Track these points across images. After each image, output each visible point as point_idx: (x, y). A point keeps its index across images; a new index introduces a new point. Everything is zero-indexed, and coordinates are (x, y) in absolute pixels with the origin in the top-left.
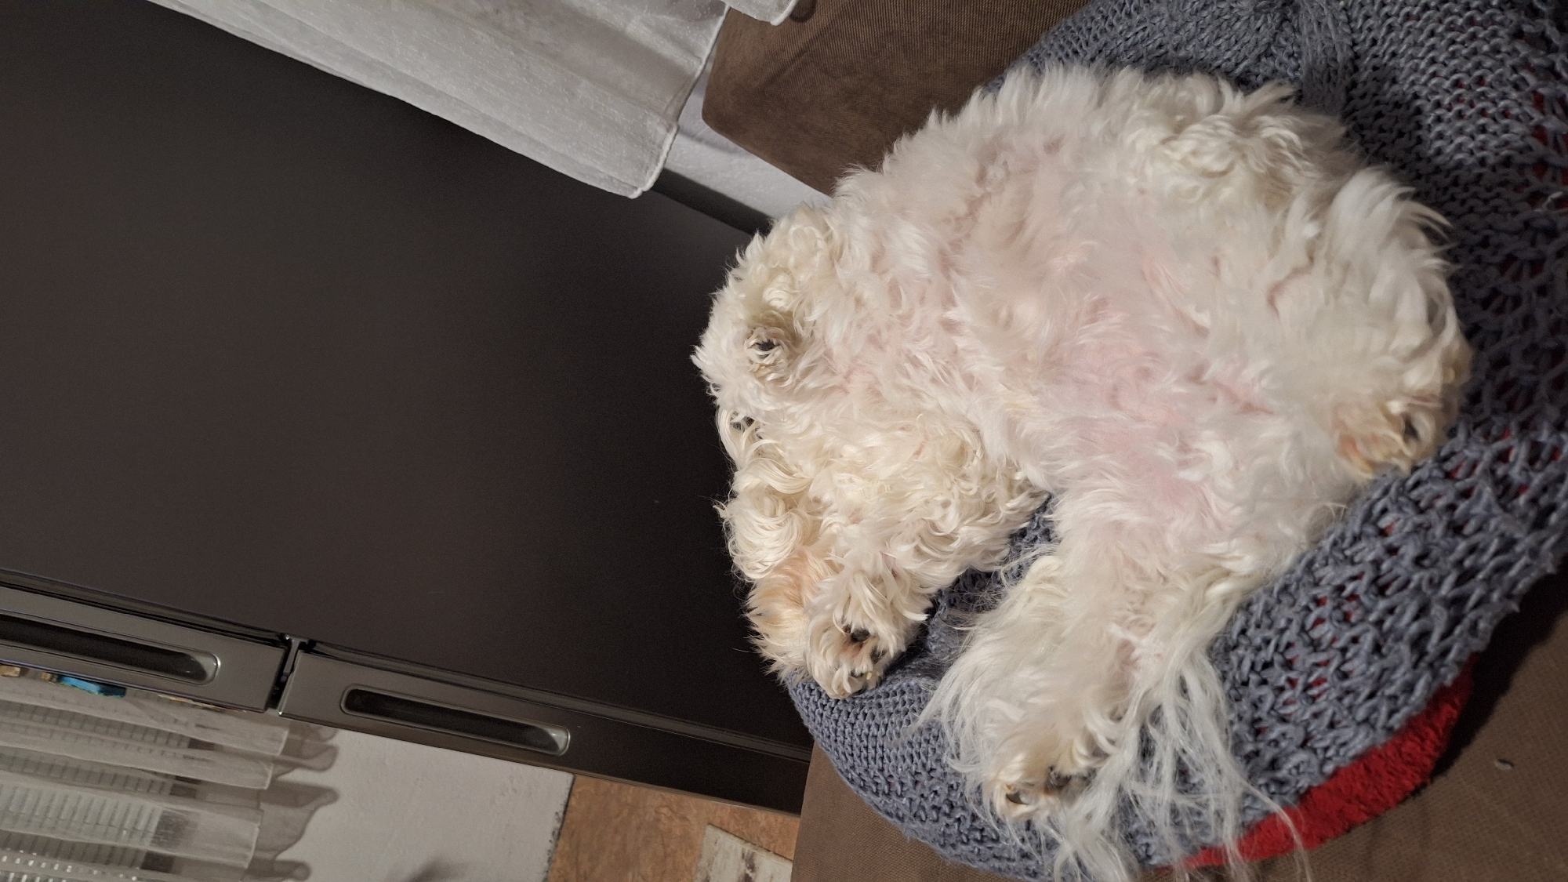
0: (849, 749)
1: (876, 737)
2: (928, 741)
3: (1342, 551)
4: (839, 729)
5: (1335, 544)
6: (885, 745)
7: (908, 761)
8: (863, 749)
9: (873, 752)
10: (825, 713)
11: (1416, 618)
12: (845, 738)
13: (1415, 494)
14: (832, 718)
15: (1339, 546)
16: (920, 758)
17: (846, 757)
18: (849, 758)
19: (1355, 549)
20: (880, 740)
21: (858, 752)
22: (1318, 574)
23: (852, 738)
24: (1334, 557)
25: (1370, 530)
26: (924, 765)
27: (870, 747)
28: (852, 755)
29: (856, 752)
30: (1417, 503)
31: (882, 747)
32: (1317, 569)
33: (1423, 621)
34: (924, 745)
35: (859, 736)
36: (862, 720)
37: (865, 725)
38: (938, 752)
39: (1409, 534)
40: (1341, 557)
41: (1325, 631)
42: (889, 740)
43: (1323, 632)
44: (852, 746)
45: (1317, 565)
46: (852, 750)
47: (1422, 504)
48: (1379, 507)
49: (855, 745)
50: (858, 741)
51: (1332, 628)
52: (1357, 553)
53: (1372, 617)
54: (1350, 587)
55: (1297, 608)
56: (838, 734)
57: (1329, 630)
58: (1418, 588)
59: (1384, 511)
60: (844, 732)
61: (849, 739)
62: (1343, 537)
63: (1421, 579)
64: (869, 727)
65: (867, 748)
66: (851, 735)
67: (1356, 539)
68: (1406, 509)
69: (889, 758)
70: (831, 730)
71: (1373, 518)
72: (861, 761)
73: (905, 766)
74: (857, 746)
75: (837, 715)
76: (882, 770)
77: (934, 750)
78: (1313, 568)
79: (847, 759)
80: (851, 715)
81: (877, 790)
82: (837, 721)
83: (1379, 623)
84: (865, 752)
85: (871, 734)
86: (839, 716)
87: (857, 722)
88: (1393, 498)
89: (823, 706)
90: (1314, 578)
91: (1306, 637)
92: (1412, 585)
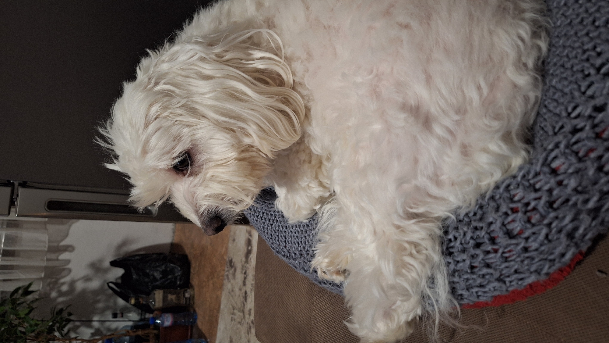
0: (270, 236)
1: (282, 231)
2: (305, 237)
3: (528, 180)
4: (265, 227)
5: (524, 176)
6: (286, 236)
7: (297, 245)
8: (276, 236)
9: (281, 238)
10: (258, 220)
11: (572, 221)
12: (268, 231)
13: (575, 147)
14: (262, 222)
15: (526, 178)
16: (302, 244)
17: (269, 239)
18: (271, 240)
19: (536, 180)
20: (284, 234)
21: (274, 238)
22: (513, 193)
23: (271, 231)
24: (523, 184)
25: (546, 169)
26: (304, 248)
27: (279, 236)
28: (272, 239)
29: (273, 238)
30: (577, 153)
31: (285, 236)
32: (512, 190)
33: (576, 223)
34: (304, 238)
35: (274, 230)
36: (276, 223)
37: (277, 225)
38: (310, 243)
39: (572, 174)
40: (527, 184)
41: (516, 227)
42: (288, 234)
43: (514, 227)
44: (271, 235)
45: (512, 187)
46: (272, 236)
47: (581, 154)
48: (553, 155)
49: (273, 235)
50: (274, 232)
51: (520, 225)
52: (537, 182)
53: (546, 222)
54: (533, 204)
55: (500, 213)
56: (265, 229)
57: (518, 226)
58: (575, 204)
59: (555, 158)
60: (268, 228)
61: (270, 232)
62: (528, 173)
63: (578, 200)
64: (279, 226)
65: (278, 236)
66: (271, 230)
67: (537, 174)
68: (570, 157)
69: (288, 242)
70: (261, 227)
71: (548, 162)
72: (276, 241)
73: (296, 247)
74: (274, 235)
75: (264, 221)
76: (285, 247)
77: (308, 241)
78: (510, 188)
79: (270, 240)
80: (271, 220)
81: (284, 254)
82: (264, 223)
83: (549, 225)
84: (277, 238)
85: (279, 230)
86: (265, 221)
87: (274, 224)
88: (562, 151)
89: (257, 216)
90: (511, 195)
91: (504, 229)
92: (571, 203)
